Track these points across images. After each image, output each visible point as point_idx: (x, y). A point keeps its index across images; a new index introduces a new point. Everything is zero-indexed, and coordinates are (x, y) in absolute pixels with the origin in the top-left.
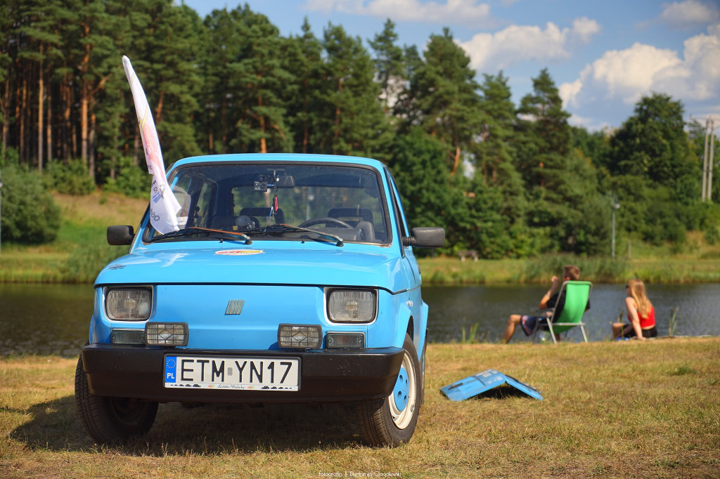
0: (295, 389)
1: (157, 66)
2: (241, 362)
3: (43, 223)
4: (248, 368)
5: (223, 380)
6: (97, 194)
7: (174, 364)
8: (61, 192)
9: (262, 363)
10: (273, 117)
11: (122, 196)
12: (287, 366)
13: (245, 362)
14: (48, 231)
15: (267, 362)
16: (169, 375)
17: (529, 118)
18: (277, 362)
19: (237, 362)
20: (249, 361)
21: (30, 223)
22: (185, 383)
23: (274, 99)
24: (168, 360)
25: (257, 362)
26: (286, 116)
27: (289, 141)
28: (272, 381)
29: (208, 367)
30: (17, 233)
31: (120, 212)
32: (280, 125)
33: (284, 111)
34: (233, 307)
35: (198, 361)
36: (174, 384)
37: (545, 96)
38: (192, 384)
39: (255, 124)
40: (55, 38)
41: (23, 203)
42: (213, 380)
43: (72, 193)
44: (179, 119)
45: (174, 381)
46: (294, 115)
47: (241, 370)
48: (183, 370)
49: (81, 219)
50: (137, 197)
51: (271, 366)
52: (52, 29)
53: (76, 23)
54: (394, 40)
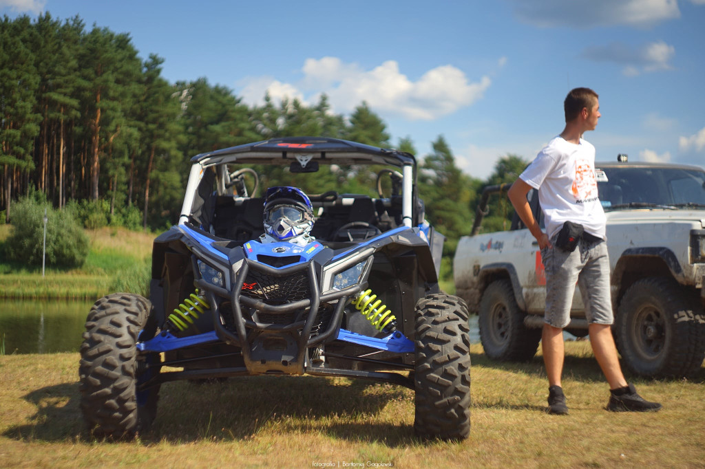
1: (152, 126)
3: (75, 251)
6: (108, 229)
14: (78, 257)
17: (430, 173)
21: (66, 251)
37: (441, 156)
40: (75, 102)
41: (59, 234)
49: (99, 248)
52: (72, 96)
53: (91, 90)
54: (327, 109)
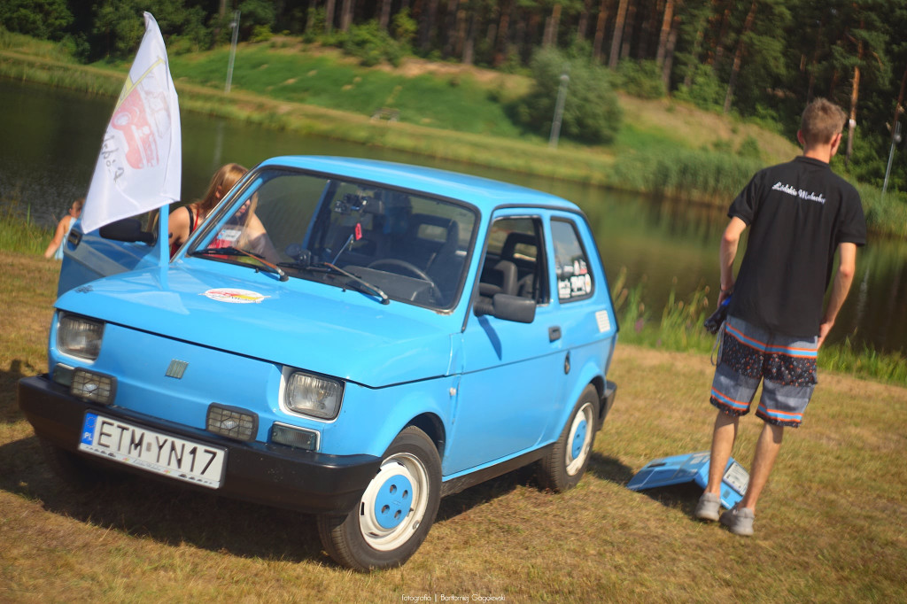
0: (216, 485)
2: (162, 438)
3: (602, 123)
4: (167, 447)
5: (140, 455)
6: (666, 101)
7: (93, 423)
8: (629, 94)
9: (183, 446)
10: (872, 43)
11: (693, 107)
12: (211, 456)
13: (166, 441)
14: (606, 132)
15: (190, 445)
16: (86, 435)
18: (201, 448)
19: (157, 438)
20: (170, 439)
21: (590, 122)
22: (101, 449)
23: (878, 24)
24: (88, 417)
25: (179, 443)
26: (888, 44)
27: (886, 72)
28: (192, 470)
29: (127, 436)
30: (575, 130)
31: (687, 123)
32: (879, 54)
33: (887, 38)
34: (175, 368)
35: (119, 427)
36: (90, 447)
38: (108, 451)
39: (851, 49)
41: (586, 100)
42: (129, 452)
43: (640, 96)
44: (769, 32)
45: (89, 443)
46: (899, 44)
47: (161, 447)
48: (102, 434)
50: (707, 109)
51: (194, 452)
